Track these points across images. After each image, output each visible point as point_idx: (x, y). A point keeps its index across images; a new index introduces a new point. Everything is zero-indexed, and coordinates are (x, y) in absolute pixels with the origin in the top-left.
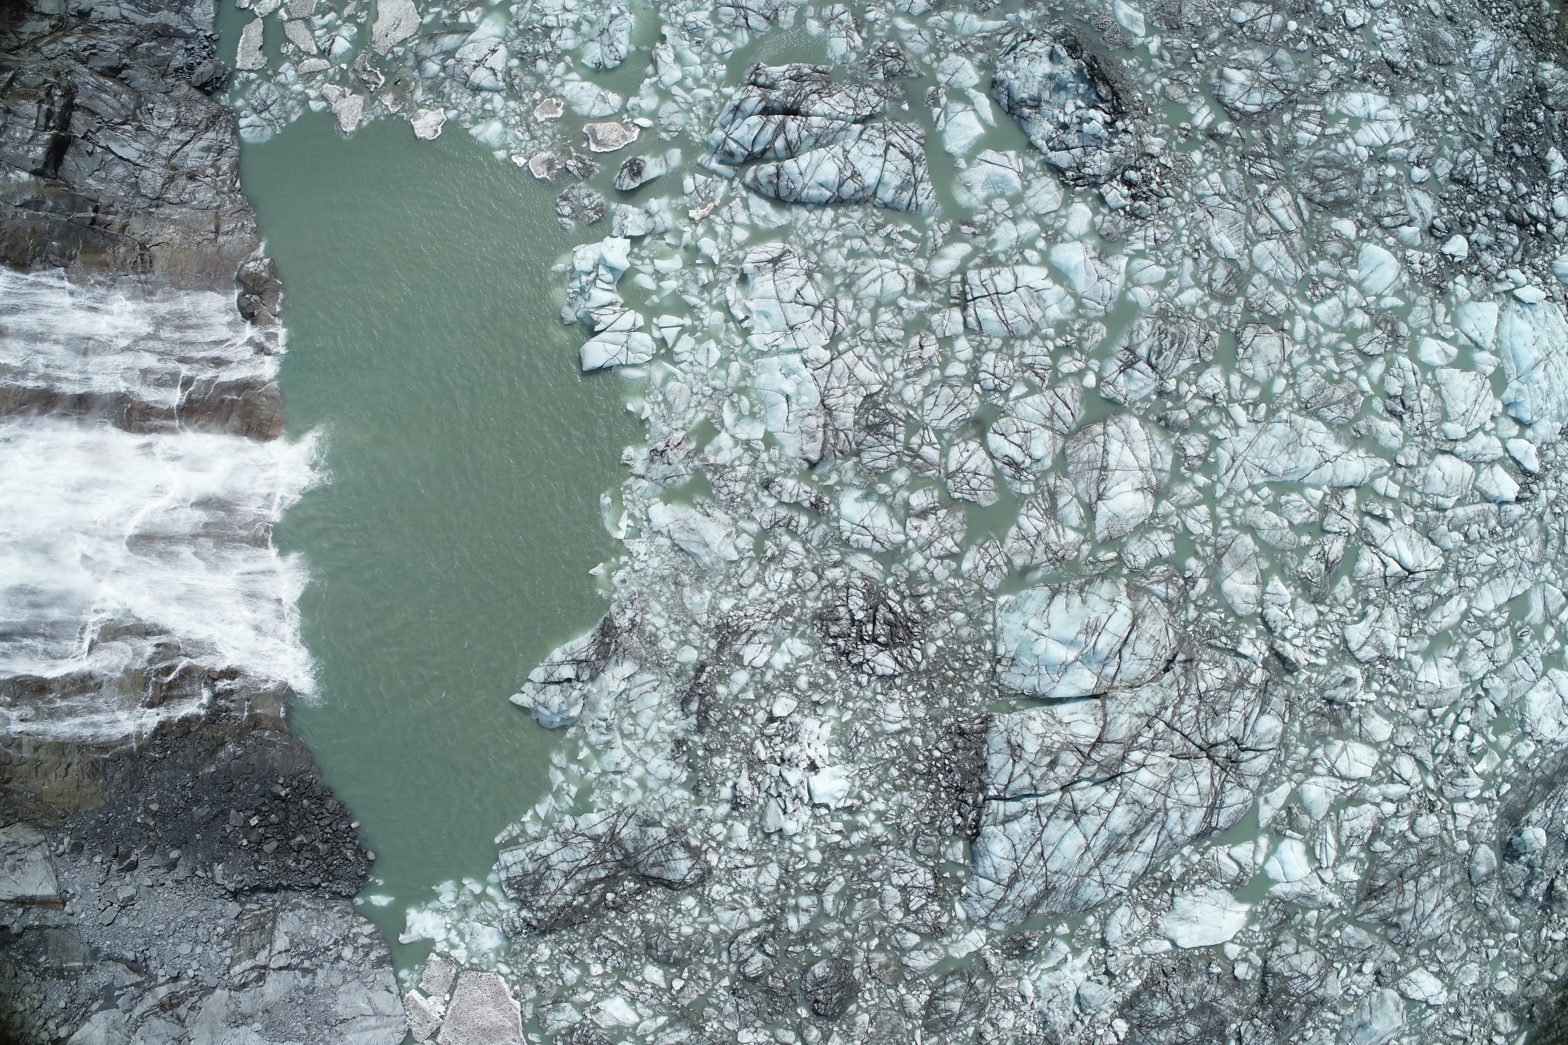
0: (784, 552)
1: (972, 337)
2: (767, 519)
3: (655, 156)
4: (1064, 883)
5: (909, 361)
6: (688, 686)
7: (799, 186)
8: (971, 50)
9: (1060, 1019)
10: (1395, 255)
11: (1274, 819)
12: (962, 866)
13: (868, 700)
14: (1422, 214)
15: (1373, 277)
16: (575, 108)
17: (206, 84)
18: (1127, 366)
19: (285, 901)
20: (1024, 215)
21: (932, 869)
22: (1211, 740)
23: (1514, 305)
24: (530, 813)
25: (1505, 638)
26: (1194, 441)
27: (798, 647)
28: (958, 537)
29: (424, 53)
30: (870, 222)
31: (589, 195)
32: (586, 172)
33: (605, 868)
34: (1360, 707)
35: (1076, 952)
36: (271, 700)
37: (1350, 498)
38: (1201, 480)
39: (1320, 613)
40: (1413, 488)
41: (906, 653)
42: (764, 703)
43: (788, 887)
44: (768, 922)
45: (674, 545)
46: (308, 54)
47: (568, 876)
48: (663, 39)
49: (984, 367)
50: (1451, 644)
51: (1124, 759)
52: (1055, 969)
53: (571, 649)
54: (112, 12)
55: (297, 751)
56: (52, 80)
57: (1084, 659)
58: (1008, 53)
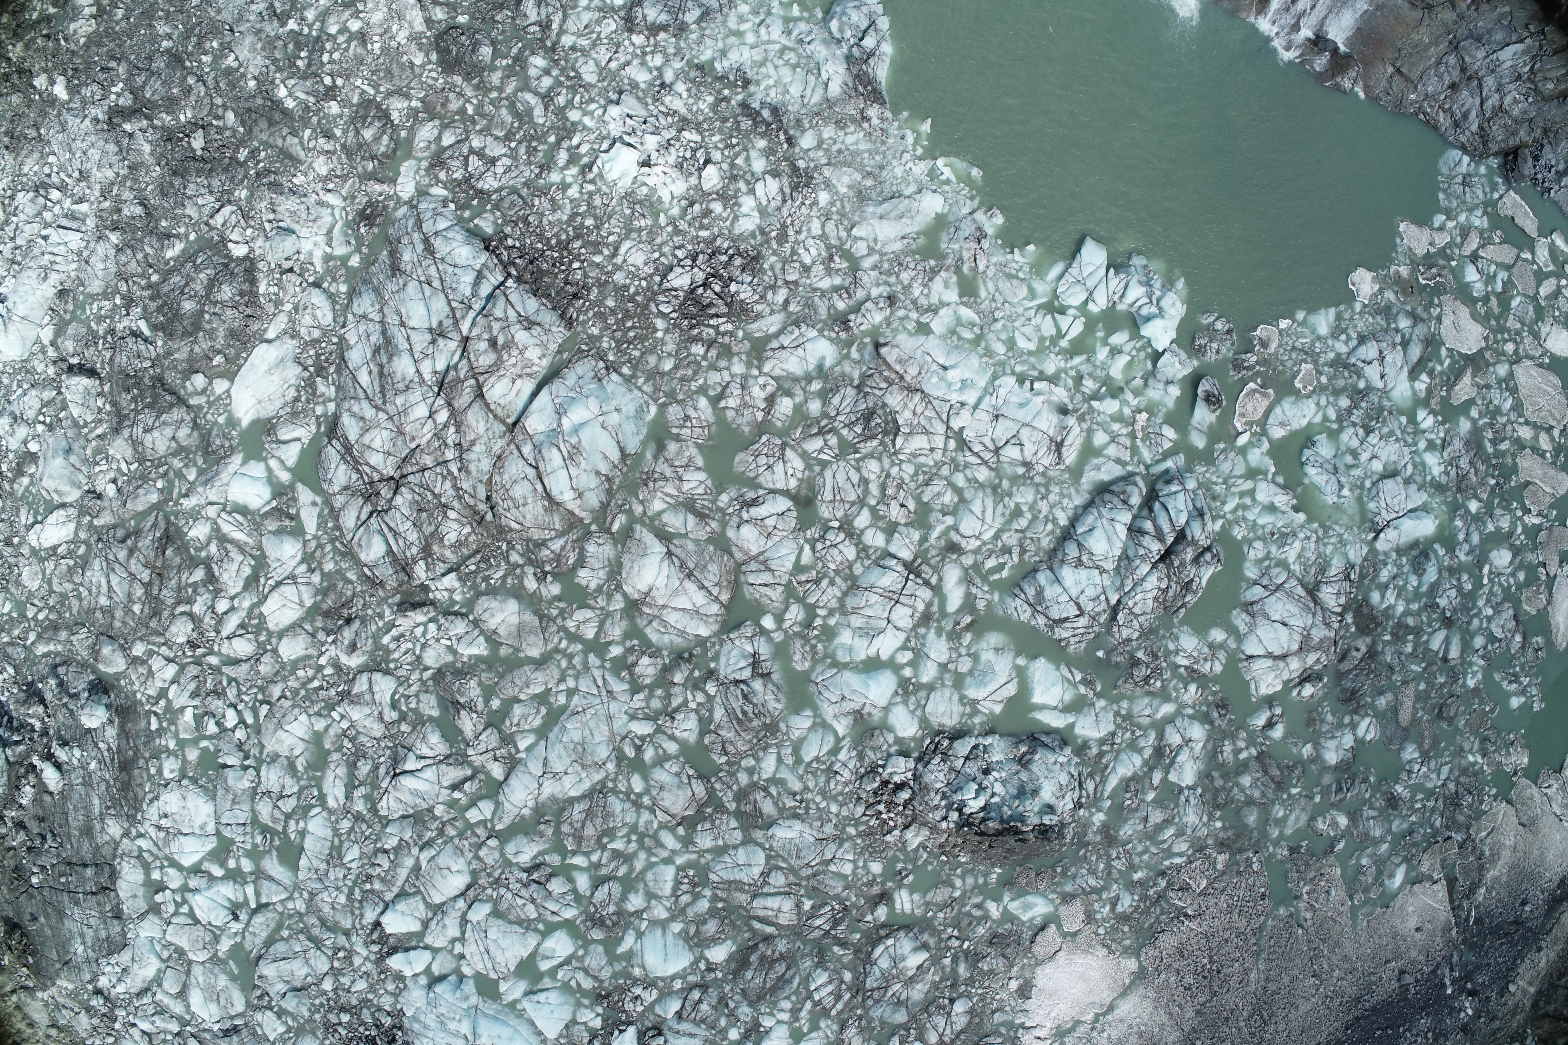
0: (829, 271)
2: (866, 279)
4: (392, 288)
6: (785, 121)
7: (1104, 511)
9: (287, 205)
12: (471, 220)
13: (660, 246)
16: (1293, 398)
17: (1516, 158)
21: (488, 194)
22: (403, 490)
27: (747, 225)
29: (1420, 327)
30: (1031, 547)
31: (1218, 352)
32: (1237, 365)
35: (327, 258)
41: (675, 302)
42: (725, 166)
43: (568, 78)
44: (554, 44)
45: (901, 196)
46: (1483, 247)
48: (1296, 509)
51: (449, 404)
52: (329, 232)
53: (883, 62)
57: (555, 433)
58: (1080, 775)
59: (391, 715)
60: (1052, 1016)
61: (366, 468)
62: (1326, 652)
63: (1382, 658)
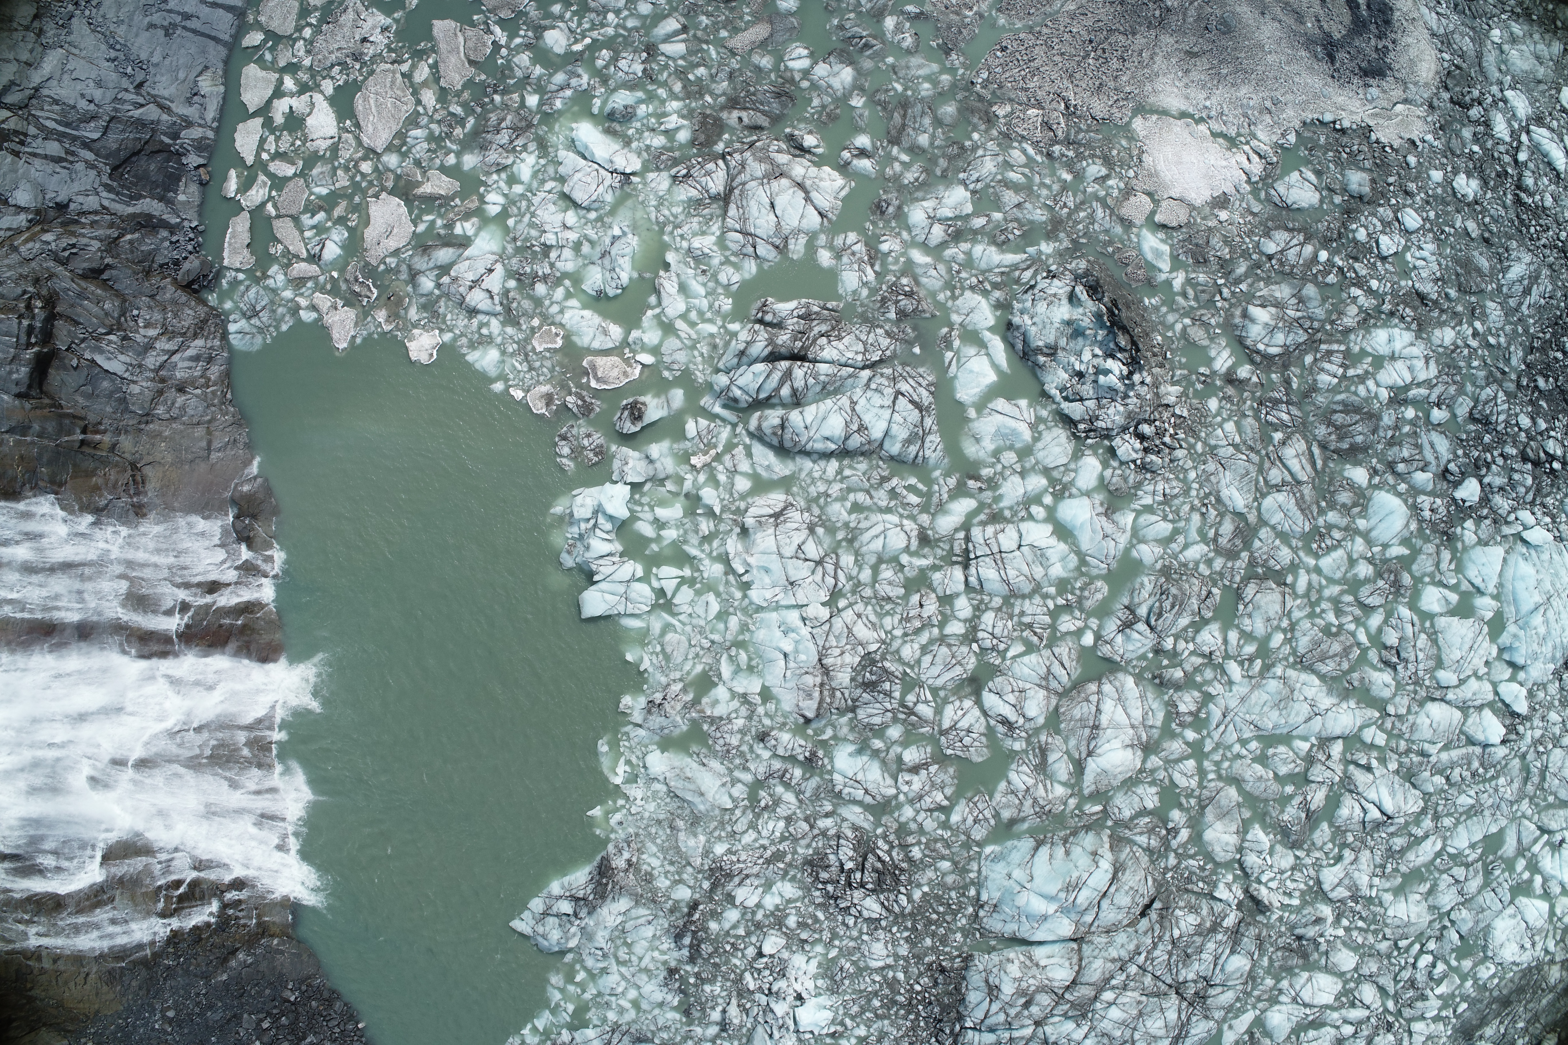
0: (777, 802)
1: (972, 595)
2: (762, 771)
3: (657, 395)
5: (908, 619)
6: (681, 923)
7: (804, 440)
8: (989, 287)
10: (1405, 502)
11: (1237, 1043)
13: (855, 939)
14: (1437, 458)
15: (1382, 526)
16: (575, 338)
17: (193, 282)
18: (1127, 626)
22: (1181, 980)
23: (1521, 548)
24: (529, 1026)
26: (1187, 698)
27: (788, 890)
28: (948, 791)
31: (589, 436)
32: (586, 409)
34: (1328, 942)
36: (278, 908)
37: (1337, 749)
38: (1191, 735)
39: (1297, 857)
40: (1400, 736)
41: (892, 897)
42: (754, 939)
46: (297, 257)
48: (667, 266)
49: (983, 627)
50: (1423, 880)
51: (1096, 998)
53: (570, 884)
54: (92, 202)
55: (305, 957)
56: (31, 289)
57: (1063, 910)
58: (1026, 292)
59: (1348, 855)
60: (1224, 163)
61: (1183, 1017)
62: (765, 149)
63: (729, 91)
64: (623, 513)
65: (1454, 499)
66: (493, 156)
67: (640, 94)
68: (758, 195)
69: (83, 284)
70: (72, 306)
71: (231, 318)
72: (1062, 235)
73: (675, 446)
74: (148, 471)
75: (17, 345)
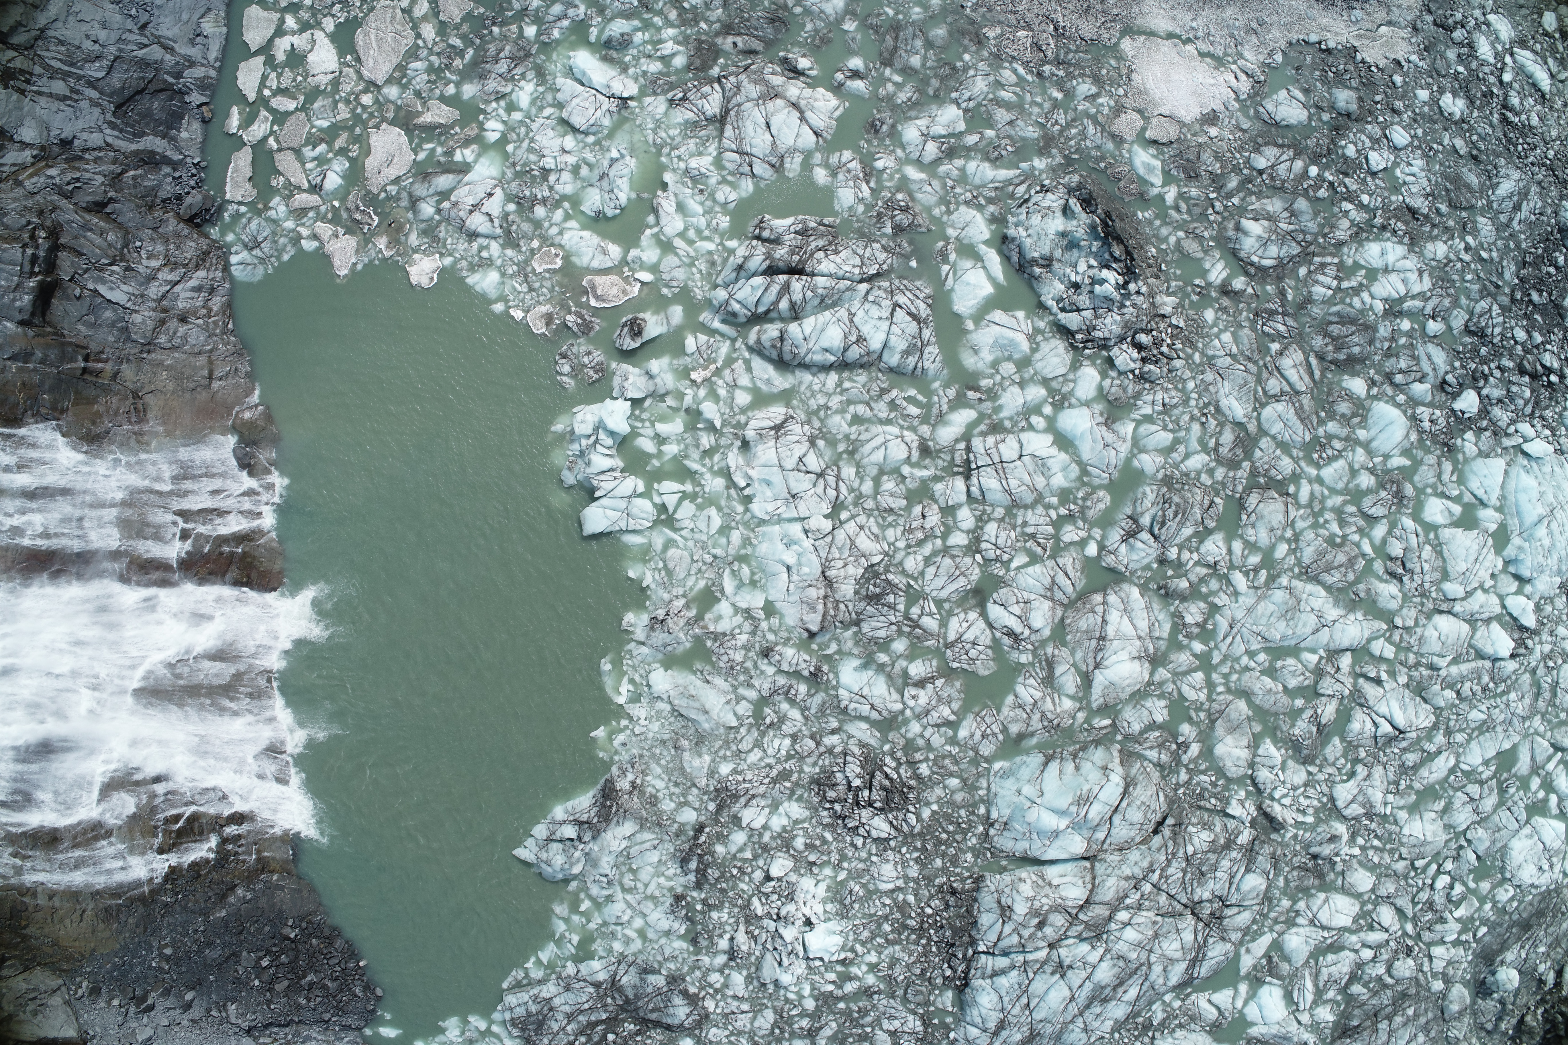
0: (783, 719)
1: (975, 506)
2: (766, 686)
3: (656, 312)
4: (1049, 1029)
5: (911, 531)
6: (687, 846)
7: (803, 351)
8: (983, 202)
10: (1405, 413)
11: (1255, 967)
12: (951, 1013)
13: (864, 861)
14: (1434, 369)
15: (1382, 436)
16: (574, 259)
17: (195, 216)
18: (1130, 535)
19: (297, 1034)
20: (1032, 379)
21: (922, 1017)
22: (1196, 899)
23: (1522, 460)
24: (533, 959)
25: (1491, 790)
26: (1193, 608)
27: (795, 810)
28: (955, 706)
29: (418, 193)
30: (875, 387)
31: (589, 353)
32: (586, 328)
33: (606, 1011)
34: (1344, 861)
36: (278, 843)
37: (1346, 661)
38: (1198, 647)
39: (1310, 773)
40: (1409, 649)
41: (901, 816)
42: (761, 862)
43: (782, 1031)
45: (674, 710)
46: (299, 188)
47: (570, 1017)
48: (664, 186)
49: (986, 537)
50: (1437, 797)
51: (1110, 918)
53: (573, 808)
54: (96, 139)
55: (305, 893)
56: (35, 220)
57: (1075, 826)
58: (1020, 206)
59: (1361, 771)
60: (1213, 81)
61: (1199, 938)
62: (760, 71)
63: (723, 18)
64: (623, 428)
65: (1453, 411)
66: (492, 85)
67: (636, 23)
68: (754, 116)
69: (87, 216)
70: (76, 237)
71: (233, 250)
72: (1054, 151)
73: (675, 362)
74: (149, 399)
75: (21, 274)
